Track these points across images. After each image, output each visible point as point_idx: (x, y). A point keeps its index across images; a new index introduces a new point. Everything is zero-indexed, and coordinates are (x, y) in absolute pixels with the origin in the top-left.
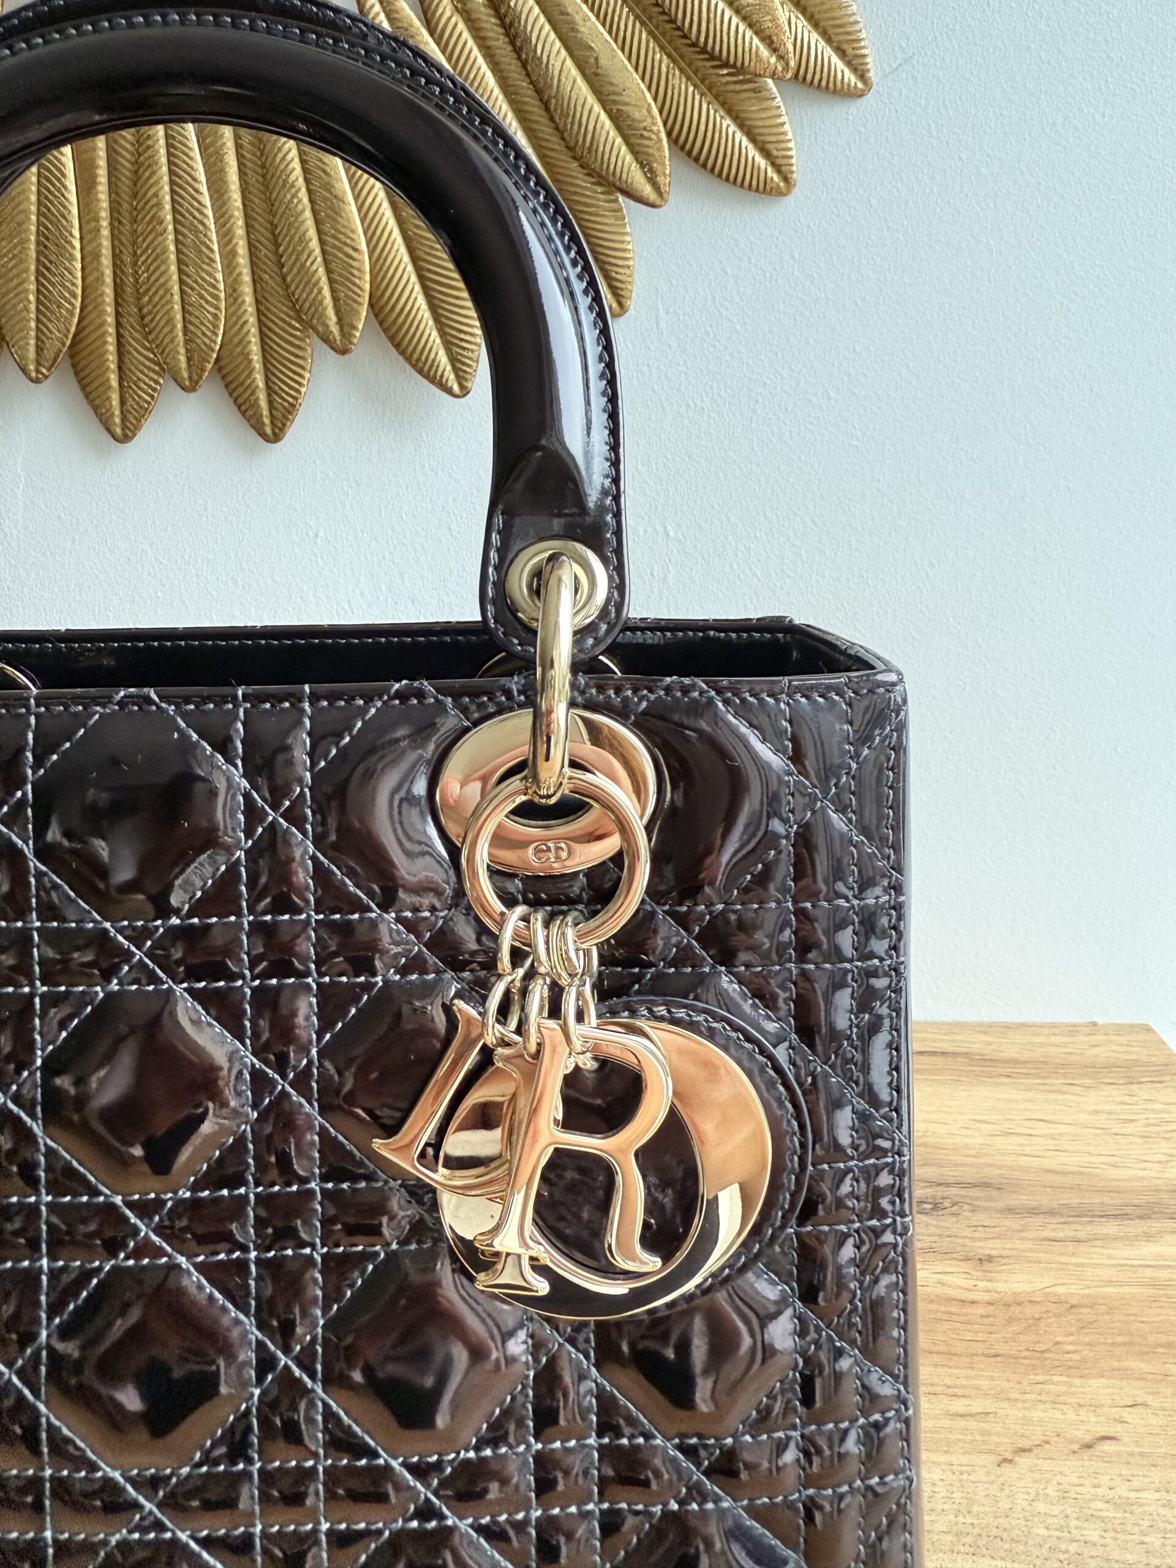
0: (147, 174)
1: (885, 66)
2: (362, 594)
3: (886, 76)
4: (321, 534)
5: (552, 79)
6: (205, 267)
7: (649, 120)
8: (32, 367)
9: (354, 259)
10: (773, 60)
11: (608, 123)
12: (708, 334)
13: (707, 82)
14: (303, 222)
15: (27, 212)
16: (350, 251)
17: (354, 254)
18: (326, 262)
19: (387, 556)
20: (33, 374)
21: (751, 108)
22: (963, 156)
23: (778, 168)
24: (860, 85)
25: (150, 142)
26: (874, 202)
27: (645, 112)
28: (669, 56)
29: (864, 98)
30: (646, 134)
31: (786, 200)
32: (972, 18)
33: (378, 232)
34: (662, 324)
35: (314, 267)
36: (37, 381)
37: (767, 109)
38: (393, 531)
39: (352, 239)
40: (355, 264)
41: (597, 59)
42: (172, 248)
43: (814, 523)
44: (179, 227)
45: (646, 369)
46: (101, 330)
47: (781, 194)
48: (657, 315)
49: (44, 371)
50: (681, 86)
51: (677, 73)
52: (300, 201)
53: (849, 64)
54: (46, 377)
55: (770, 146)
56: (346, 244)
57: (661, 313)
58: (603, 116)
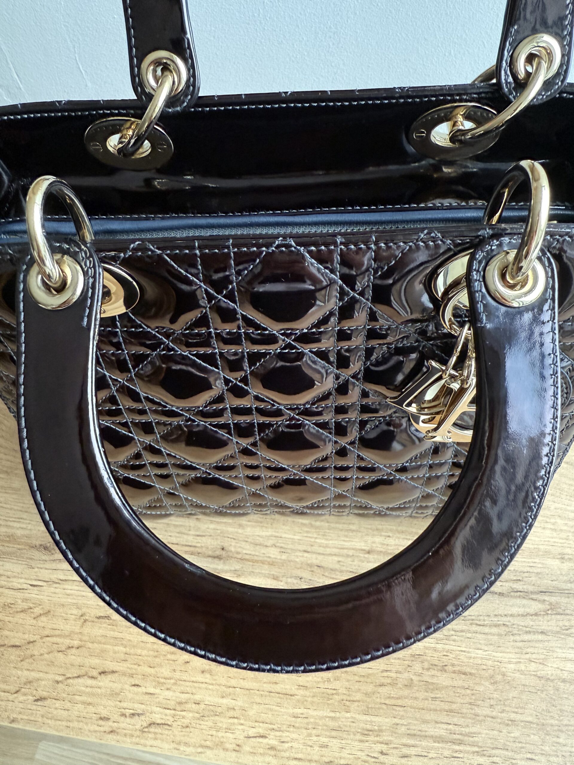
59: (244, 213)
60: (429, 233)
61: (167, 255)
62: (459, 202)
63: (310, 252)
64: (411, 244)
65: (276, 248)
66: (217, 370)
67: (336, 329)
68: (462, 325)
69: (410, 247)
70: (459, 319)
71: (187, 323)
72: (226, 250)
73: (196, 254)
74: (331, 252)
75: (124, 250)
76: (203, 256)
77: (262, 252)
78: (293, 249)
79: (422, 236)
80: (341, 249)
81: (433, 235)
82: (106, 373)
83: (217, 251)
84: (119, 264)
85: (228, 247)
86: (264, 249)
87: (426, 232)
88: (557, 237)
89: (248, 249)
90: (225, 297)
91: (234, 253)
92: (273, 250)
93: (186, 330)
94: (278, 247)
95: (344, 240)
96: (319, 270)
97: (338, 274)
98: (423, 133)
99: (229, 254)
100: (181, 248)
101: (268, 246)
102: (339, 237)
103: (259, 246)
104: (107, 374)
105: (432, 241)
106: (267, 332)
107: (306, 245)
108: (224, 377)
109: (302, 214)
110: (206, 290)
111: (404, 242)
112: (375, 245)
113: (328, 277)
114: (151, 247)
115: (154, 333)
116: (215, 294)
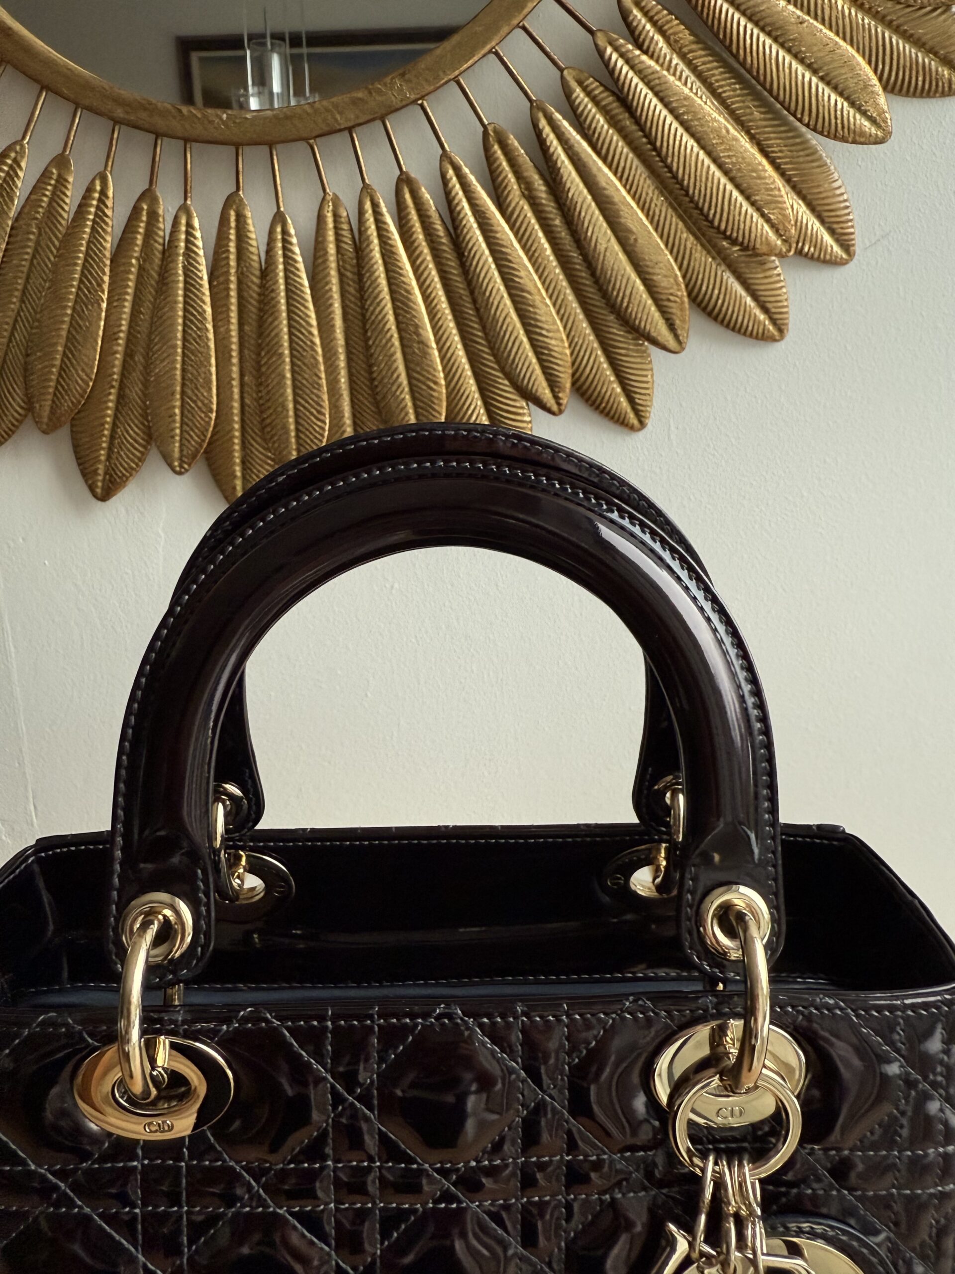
0: (270, 320)
1: (866, 241)
2: (427, 632)
3: (866, 249)
4: (396, 585)
5: (599, 254)
6: (315, 391)
7: (675, 287)
8: (176, 464)
9: (434, 390)
10: (779, 242)
11: (642, 288)
12: (709, 446)
13: (722, 255)
14: (395, 361)
15: (175, 347)
16: (432, 385)
17: (434, 387)
18: (412, 392)
19: (447, 603)
20: (178, 469)
21: (756, 277)
22: (924, 313)
23: (774, 321)
24: (844, 256)
25: (273, 295)
26: (849, 348)
27: (672, 280)
28: (694, 235)
29: (847, 266)
30: (672, 298)
31: (777, 345)
32: (941, 204)
33: (454, 369)
34: (672, 437)
35: (402, 396)
36: (180, 473)
37: (770, 277)
38: (452, 585)
39: (434, 376)
40: (435, 394)
41: (636, 240)
42: (288, 375)
43: (784, 590)
44: (295, 360)
45: (658, 470)
46: (230, 435)
47: (773, 339)
48: (669, 429)
49: (186, 466)
50: (701, 259)
51: (699, 247)
52: (393, 345)
53: (837, 241)
54: (187, 471)
55: (769, 305)
56: (428, 379)
57: (673, 428)
58: (638, 281)
59: (385, 984)
60: (635, 1001)
61: (288, 1029)
62: (679, 971)
63: (481, 1026)
64: (614, 1016)
65: (436, 1019)
66: (327, 1248)
67: (519, 1161)
68: (704, 1157)
69: (614, 1019)
70: (700, 1147)
71: (293, 1149)
72: (369, 1022)
73: (327, 1027)
74: (508, 1025)
75: (228, 1021)
76: (336, 1030)
77: (416, 1025)
78: (459, 1021)
79: (628, 1003)
80: (523, 1021)
81: (640, 1002)
82: (140, 1256)
83: (356, 1023)
84: (217, 1043)
85: (371, 1017)
86: (420, 1020)
87: (631, 998)
88: (800, 1008)
89: (398, 1020)
90: (358, 1099)
91: (379, 1025)
92: (431, 1022)
93: (290, 1162)
94: (439, 1018)
95: (525, 1009)
96: (493, 1053)
97: (520, 1060)
98: (620, 879)
99: (371, 1028)
100: (308, 1018)
101: (425, 1016)
102: (520, 1004)
103: (413, 1016)
104: (141, 1258)
105: (642, 1013)
106: (415, 1166)
107: (476, 1016)
108: (337, 1264)
109: (465, 985)
110: (333, 1087)
111: (605, 1014)
112: (567, 1017)
113: (506, 1065)
114: (268, 1016)
115: (238, 1169)
116: (345, 1094)
